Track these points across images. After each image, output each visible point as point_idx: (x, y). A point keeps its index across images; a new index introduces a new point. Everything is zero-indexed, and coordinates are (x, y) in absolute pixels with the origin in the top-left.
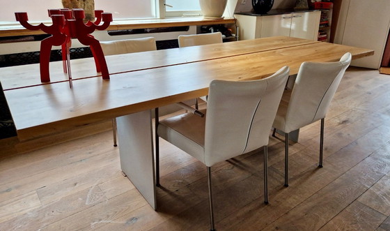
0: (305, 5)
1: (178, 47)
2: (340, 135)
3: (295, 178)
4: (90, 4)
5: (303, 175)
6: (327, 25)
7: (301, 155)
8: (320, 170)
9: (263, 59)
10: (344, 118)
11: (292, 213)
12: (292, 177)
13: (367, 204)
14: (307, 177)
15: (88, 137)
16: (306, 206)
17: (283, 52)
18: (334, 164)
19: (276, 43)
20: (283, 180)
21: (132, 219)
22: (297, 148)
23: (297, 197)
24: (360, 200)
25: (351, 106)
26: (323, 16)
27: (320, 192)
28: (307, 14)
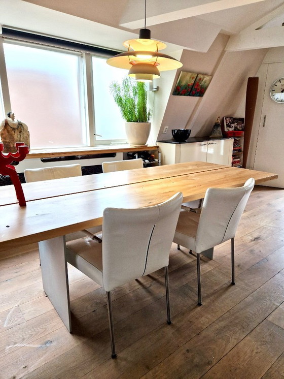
0: (219, 133)
1: (101, 172)
2: (252, 251)
3: (208, 297)
4: (25, 135)
5: (215, 293)
6: (240, 150)
7: (215, 273)
8: (233, 287)
9: (175, 183)
10: (256, 235)
11: (203, 334)
12: (205, 295)
13: (276, 324)
14: (221, 295)
15: (17, 256)
16: (217, 326)
17: (195, 176)
18: (246, 281)
19: (191, 168)
20: (197, 299)
21: (46, 343)
22: (212, 265)
23: (209, 316)
24: (270, 319)
25: (263, 224)
26: (236, 143)
27: (232, 311)
28: (223, 141)
